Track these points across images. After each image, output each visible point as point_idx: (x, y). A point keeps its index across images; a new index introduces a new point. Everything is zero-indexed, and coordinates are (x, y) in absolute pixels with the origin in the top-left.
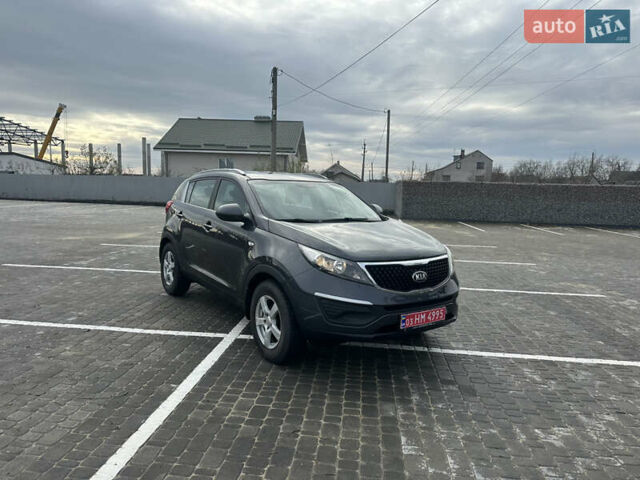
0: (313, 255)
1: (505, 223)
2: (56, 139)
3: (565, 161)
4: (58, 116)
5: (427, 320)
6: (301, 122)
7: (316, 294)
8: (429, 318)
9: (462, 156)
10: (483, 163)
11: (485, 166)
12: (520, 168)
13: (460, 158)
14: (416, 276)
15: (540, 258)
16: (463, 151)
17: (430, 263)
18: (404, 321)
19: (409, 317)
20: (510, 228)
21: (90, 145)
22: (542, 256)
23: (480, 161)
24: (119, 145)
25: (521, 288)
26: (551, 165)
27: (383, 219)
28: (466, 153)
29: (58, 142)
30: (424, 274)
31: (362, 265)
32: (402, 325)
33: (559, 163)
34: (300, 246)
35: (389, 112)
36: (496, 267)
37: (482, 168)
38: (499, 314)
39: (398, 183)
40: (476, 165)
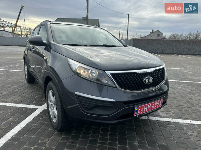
0: (75, 65)
1: (169, 54)
2: (19, 26)
3: (187, 34)
5: (151, 108)
6: (98, 19)
7: (76, 93)
8: (153, 107)
9: (153, 32)
10: (160, 34)
11: (160, 35)
12: (172, 36)
13: (152, 33)
14: (146, 80)
15: (186, 67)
16: (153, 30)
17: (155, 71)
18: (137, 111)
19: (140, 108)
20: (171, 55)
21: (30, 28)
22: (187, 66)
23: (159, 33)
25: (184, 79)
26: (183, 35)
27: (125, 46)
28: (154, 31)
29: (19, 27)
30: (151, 78)
31: (108, 73)
32: (135, 113)
33: (185, 35)
34: (68, 59)
35: (129, 14)
36: (171, 70)
37: (159, 36)
38: (179, 93)
39: (131, 39)
40: (157, 35)
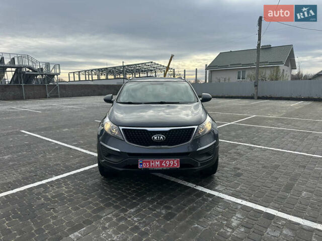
4: (171, 60)
6: (291, 45)
8: (163, 165)
14: (155, 137)
18: (141, 164)
24: (196, 69)
29: (172, 70)
31: (121, 128)
32: (140, 166)
